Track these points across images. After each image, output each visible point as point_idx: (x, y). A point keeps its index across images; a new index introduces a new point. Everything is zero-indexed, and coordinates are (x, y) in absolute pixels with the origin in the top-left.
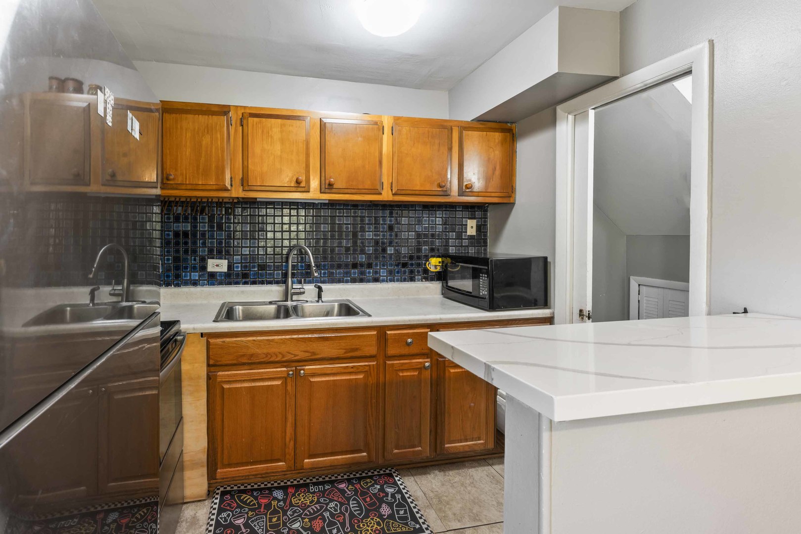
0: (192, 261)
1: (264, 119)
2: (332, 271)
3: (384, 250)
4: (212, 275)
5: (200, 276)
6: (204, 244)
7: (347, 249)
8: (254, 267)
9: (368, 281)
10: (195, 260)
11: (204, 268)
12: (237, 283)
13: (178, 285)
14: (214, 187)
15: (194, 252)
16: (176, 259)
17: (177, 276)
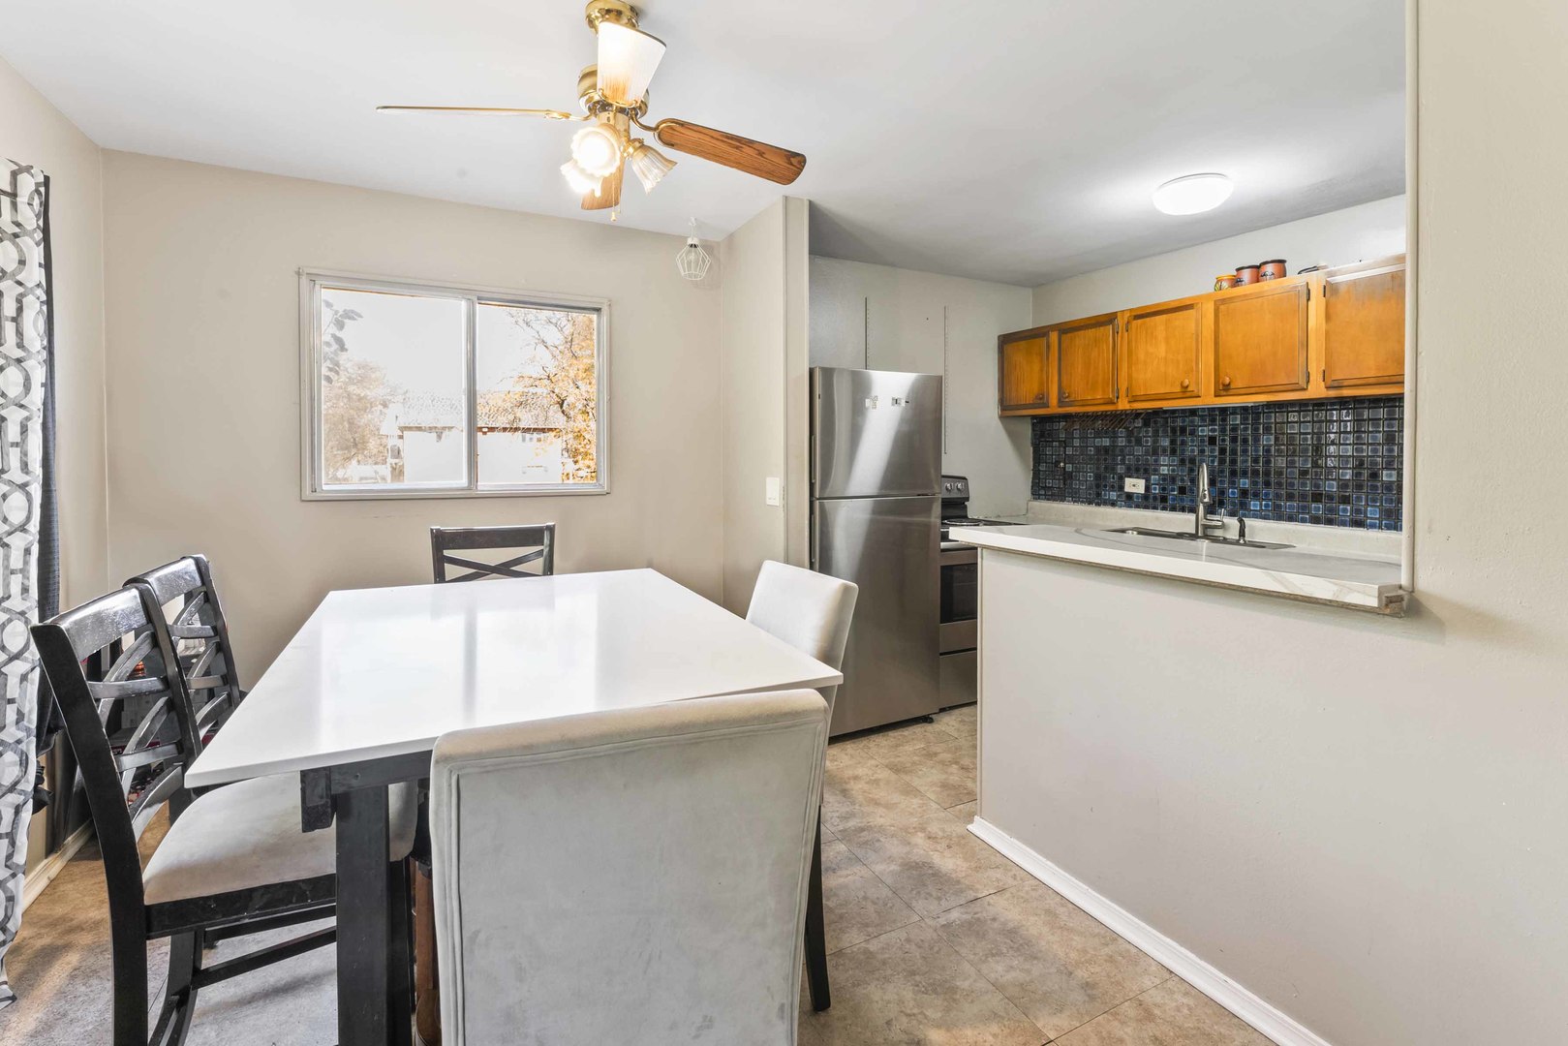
0: (1112, 480)
1: (1148, 319)
2: (1278, 502)
3: (1374, 476)
4: (1129, 496)
5: (1118, 496)
6: (1123, 460)
7: (1304, 473)
8: (1173, 490)
9: (1343, 524)
10: (1113, 478)
11: (1121, 488)
12: (1155, 508)
13: (1098, 504)
14: (1101, 401)
15: (1113, 470)
16: (1098, 477)
17: (1098, 495)
